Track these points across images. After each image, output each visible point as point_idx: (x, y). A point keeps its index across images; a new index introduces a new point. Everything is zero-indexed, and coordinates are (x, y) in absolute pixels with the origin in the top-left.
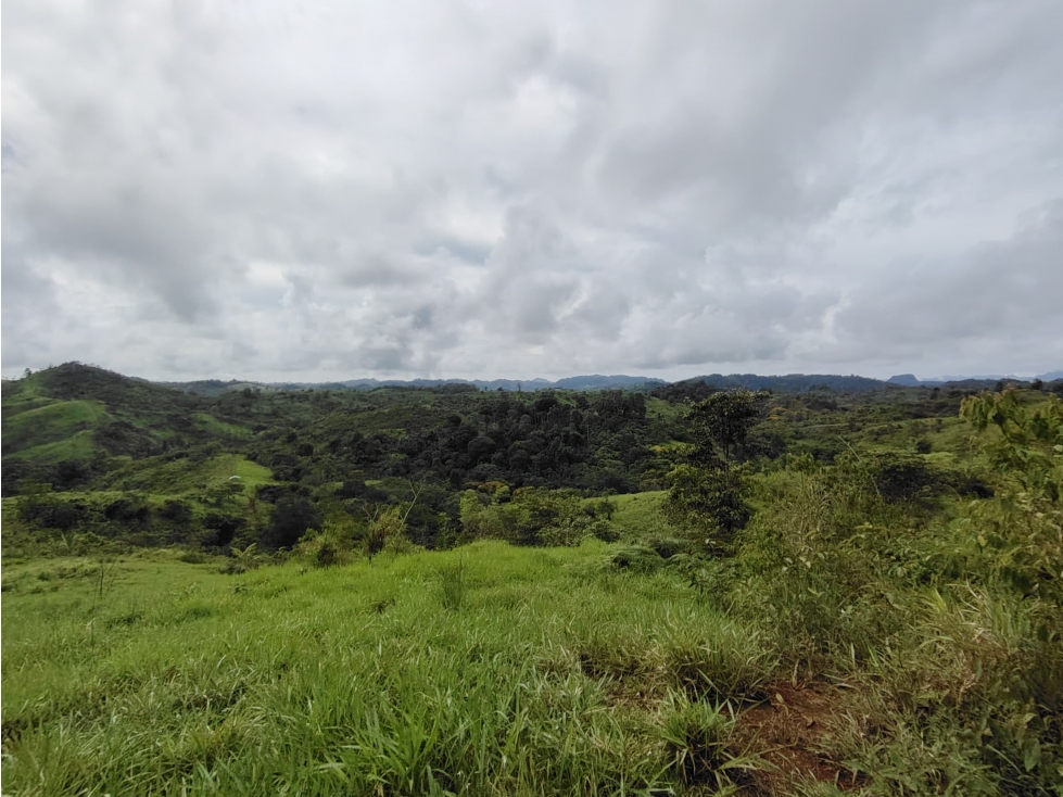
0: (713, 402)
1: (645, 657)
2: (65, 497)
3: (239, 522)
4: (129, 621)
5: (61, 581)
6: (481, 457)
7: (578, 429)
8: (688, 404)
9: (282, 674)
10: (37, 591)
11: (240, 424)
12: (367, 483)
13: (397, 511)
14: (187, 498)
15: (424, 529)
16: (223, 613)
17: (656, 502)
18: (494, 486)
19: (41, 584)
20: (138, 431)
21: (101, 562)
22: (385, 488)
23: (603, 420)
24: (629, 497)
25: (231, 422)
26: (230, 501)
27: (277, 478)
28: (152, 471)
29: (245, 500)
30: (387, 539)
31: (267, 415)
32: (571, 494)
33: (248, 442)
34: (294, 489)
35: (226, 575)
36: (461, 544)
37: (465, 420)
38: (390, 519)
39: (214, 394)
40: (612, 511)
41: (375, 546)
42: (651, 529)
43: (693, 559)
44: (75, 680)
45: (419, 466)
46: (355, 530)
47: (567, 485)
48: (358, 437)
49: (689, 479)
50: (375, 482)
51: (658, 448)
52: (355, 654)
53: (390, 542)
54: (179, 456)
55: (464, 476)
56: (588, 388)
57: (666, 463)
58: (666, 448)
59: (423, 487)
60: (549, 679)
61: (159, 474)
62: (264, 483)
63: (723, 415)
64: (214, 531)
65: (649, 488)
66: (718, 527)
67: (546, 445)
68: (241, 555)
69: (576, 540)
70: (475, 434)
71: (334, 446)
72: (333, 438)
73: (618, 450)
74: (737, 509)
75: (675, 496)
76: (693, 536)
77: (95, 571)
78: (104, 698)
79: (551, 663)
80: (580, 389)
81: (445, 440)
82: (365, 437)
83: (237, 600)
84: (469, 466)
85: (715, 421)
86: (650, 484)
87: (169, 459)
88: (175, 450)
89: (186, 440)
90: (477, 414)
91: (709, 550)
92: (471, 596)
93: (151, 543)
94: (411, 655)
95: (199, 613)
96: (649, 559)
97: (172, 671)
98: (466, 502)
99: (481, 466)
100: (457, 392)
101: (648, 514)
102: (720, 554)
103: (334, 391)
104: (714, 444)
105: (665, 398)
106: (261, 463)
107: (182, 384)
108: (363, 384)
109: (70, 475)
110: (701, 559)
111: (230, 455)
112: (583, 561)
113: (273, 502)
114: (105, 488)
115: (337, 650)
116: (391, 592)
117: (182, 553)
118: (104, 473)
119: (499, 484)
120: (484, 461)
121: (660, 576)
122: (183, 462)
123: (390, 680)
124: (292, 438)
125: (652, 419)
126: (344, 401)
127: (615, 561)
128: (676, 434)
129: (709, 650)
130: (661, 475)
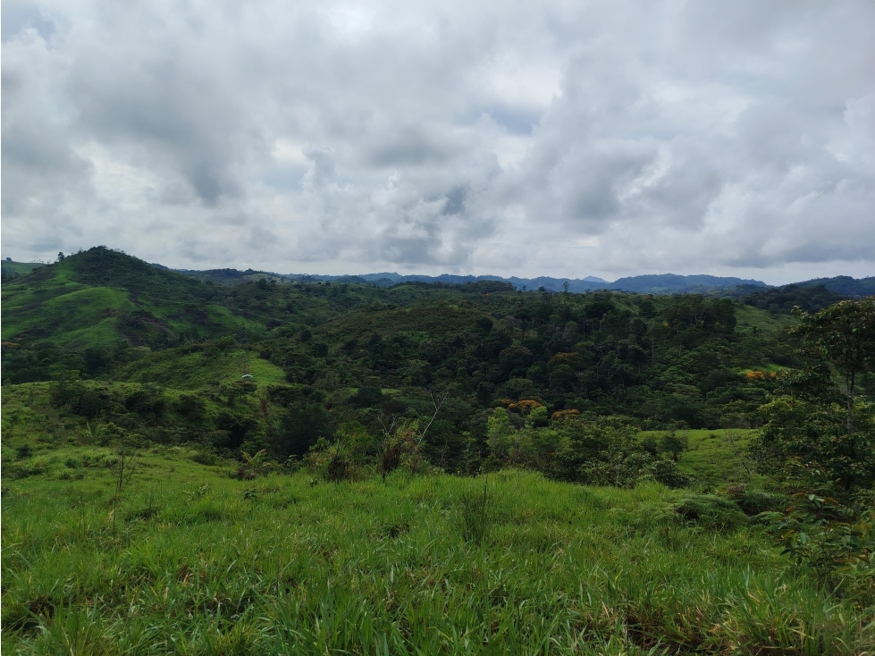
0: (836, 314)
1: (713, 631)
2: (91, 385)
3: (250, 425)
4: (146, 515)
5: (85, 469)
6: (515, 370)
7: (639, 341)
8: (796, 314)
9: (291, 588)
10: (65, 477)
11: (255, 318)
12: (384, 391)
13: (415, 425)
14: (200, 395)
15: (443, 450)
16: (232, 518)
17: (743, 443)
18: (529, 406)
19: (68, 470)
20: (156, 321)
21: (120, 454)
22: (402, 399)
23: (674, 333)
24: (703, 433)
25: (246, 316)
26: (241, 401)
27: (289, 379)
28: (167, 364)
29: (257, 401)
30: (403, 456)
31: (282, 310)
32: (625, 423)
33: (263, 339)
34: (306, 392)
35: (235, 480)
36: (487, 471)
37: (498, 325)
38: (407, 433)
39: (228, 283)
40: (680, 449)
41: (390, 463)
42: (731, 477)
43: (790, 520)
44: (99, 565)
45: (441, 376)
46: (370, 443)
47: (621, 412)
48: (376, 338)
49: (791, 416)
50: (393, 391)
51: (749, 373)
52: (365, 578)
53: (406, 460)
54: (195, 350)
55: (493, 391)
56: (656, 290)
57: (761, 394)
58: (761, 372)
59: (446, 401)
60: (586, 639)
61: (175, 367)
62: (276, 384)
63: (848, 332)
64: (225, 432)
65: (733, 424)
66: (830, 482)
67: (596, 360)
68: (251, 460)
69: (629, 480)
70: (509, 342)
71: (350, 347)
72: (349, 338)
73: (693, 372)
74: (862, 460)
75: (769, 437)
76: (791, 490)
77: (115, 462)
78: (123, 588)
79: (589, 621)
80: (646, 291)
81: (473, 348)
82: (384, 339)
83: (246, 506)
84: (500, 380)
85: (837, 339)
86: (735, 419)
87: (185, 352)
88: (190, 343)
89: (202, 333)
90: (512, 317)
91: (812, 509)
92: (497, 531)
93: (165, 439)
94: (425, 587)
95: (211, 516)
96: (726, 514)
97: (185, 570)
98: (495, 422)
99: (512, 381)
100: (490, 290)
101: (731, 457)
102: (832, 517)
103: (352, 284)
104: (833, 370)
105: (765, 307)
106: (276, 363)
107: (199, 272)
108: (384, 278)
109: (96, 364)
110: (801, 520)
111: (243, 352)
112: (637, 506)
113: (285, 406)
114: (125, 379)
115: (346, 571)
116: (405, 516)
117: (194, 453)
118: (125, 363)
119: (534, 404)
120: (518, 375)
121: (741, 536)
122: (197, 356)
123: (402, 610)
124: (306, 337)
125: (744, 335)
126: (362, 297)
127: (680, 510)
128: (778, 355)
129: (803, 634)
130: (752, 409)
